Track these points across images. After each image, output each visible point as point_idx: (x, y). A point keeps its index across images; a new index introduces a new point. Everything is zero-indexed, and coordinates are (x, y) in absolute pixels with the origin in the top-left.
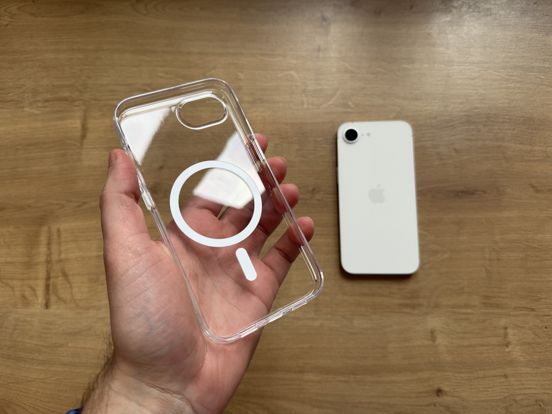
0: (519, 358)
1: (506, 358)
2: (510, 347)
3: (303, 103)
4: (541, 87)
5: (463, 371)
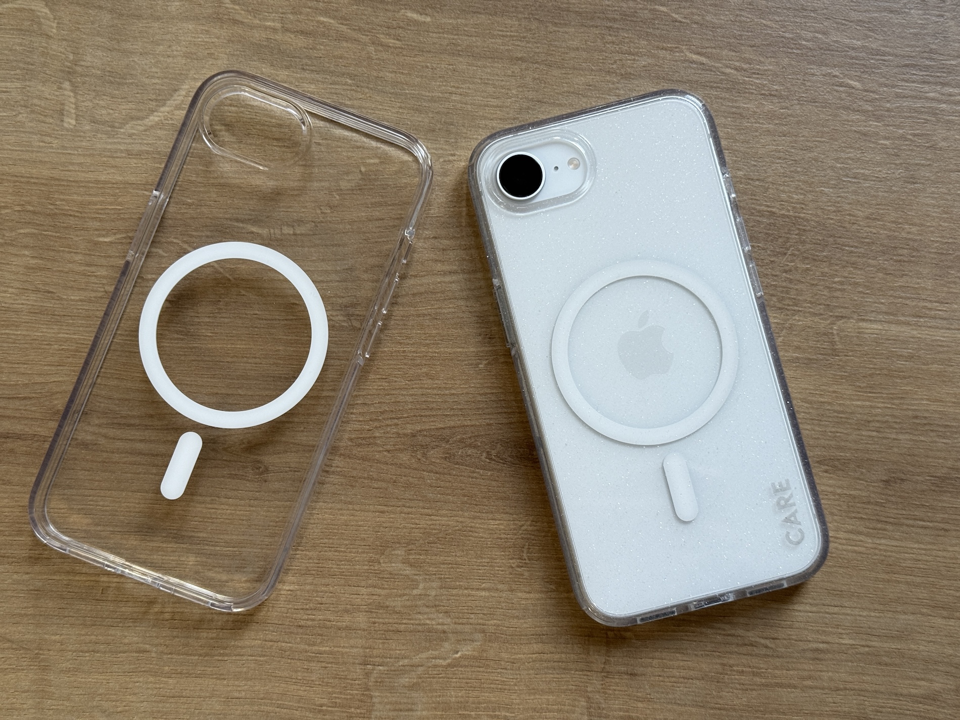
3: (61, 113)
4: (844, 115)
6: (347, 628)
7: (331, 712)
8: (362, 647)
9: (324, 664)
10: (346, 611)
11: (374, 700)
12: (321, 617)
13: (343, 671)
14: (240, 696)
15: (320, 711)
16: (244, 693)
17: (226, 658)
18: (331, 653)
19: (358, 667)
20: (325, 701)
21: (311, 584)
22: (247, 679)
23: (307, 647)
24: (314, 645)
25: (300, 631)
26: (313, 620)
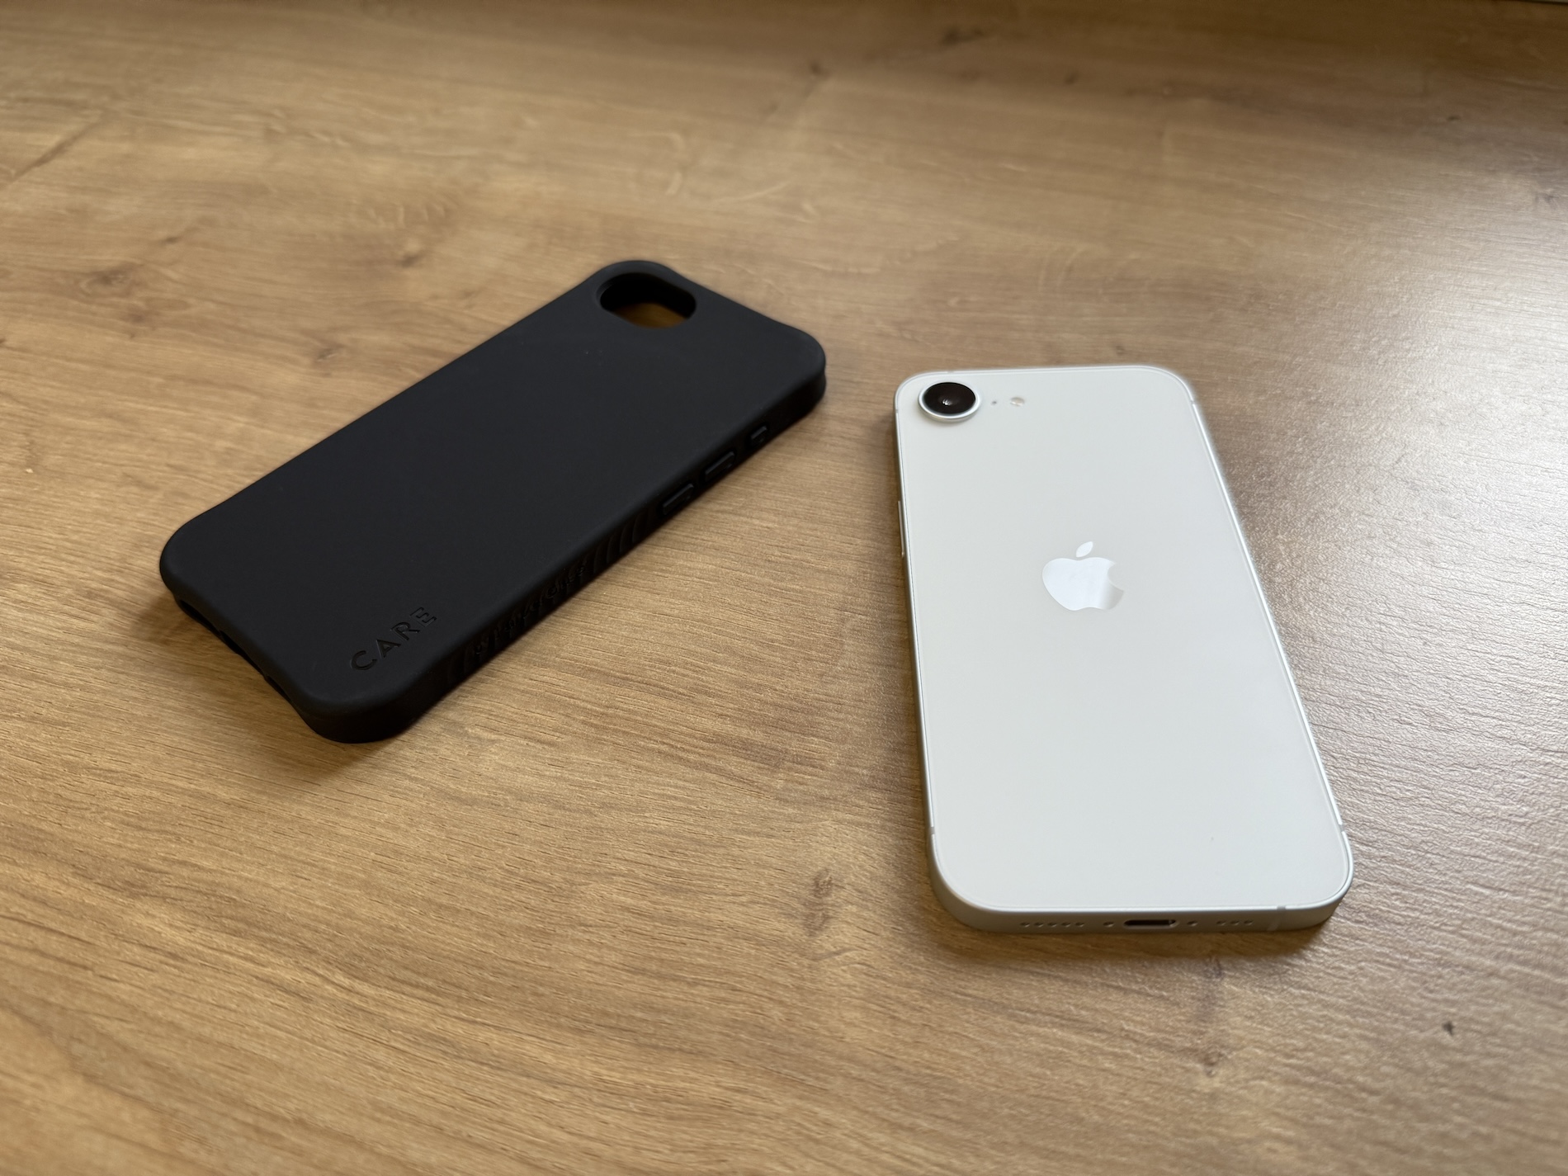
0: (1270, 1150)
1: (1192, 1126)
2: (1221, 1072)
5: (925, 1124)
6: (828, 572)
7: (783, 650)
8: (844, 592)
9: (787, 601)
10: (831, 556)
11: (846, 647)
12: (798, 557)
13: (812, 612)
14: (672, 613)
15: (769, 646)
16: (676, 612)
17: (667, 575)
18: (801, 592)
19: (832, 611)
20: (780, 638)
21: (796, 526)
22: (685, 599)
23: (772, 581)
24: (782, 580)
25: (767, 564)
26: (789, 558)
